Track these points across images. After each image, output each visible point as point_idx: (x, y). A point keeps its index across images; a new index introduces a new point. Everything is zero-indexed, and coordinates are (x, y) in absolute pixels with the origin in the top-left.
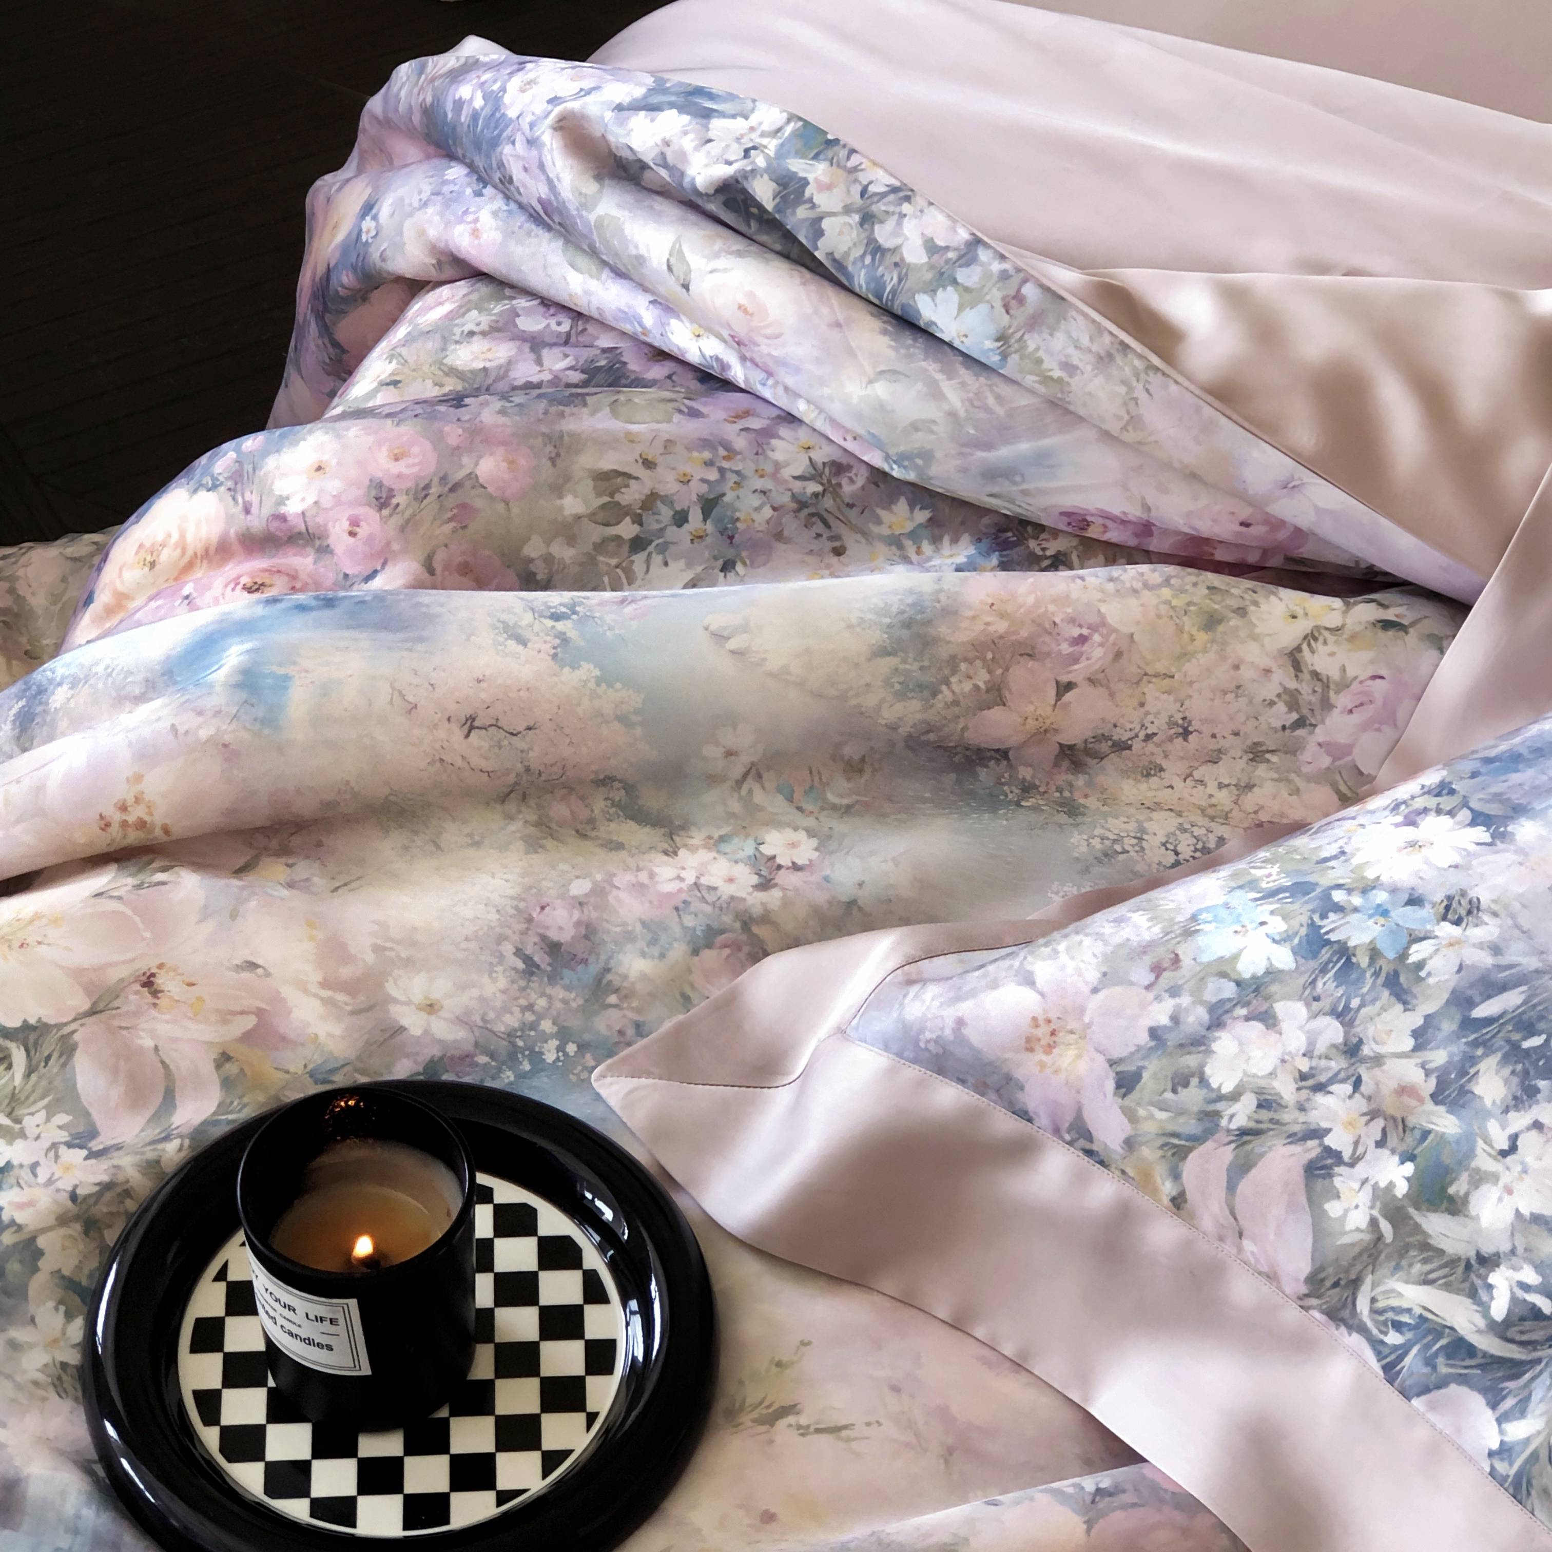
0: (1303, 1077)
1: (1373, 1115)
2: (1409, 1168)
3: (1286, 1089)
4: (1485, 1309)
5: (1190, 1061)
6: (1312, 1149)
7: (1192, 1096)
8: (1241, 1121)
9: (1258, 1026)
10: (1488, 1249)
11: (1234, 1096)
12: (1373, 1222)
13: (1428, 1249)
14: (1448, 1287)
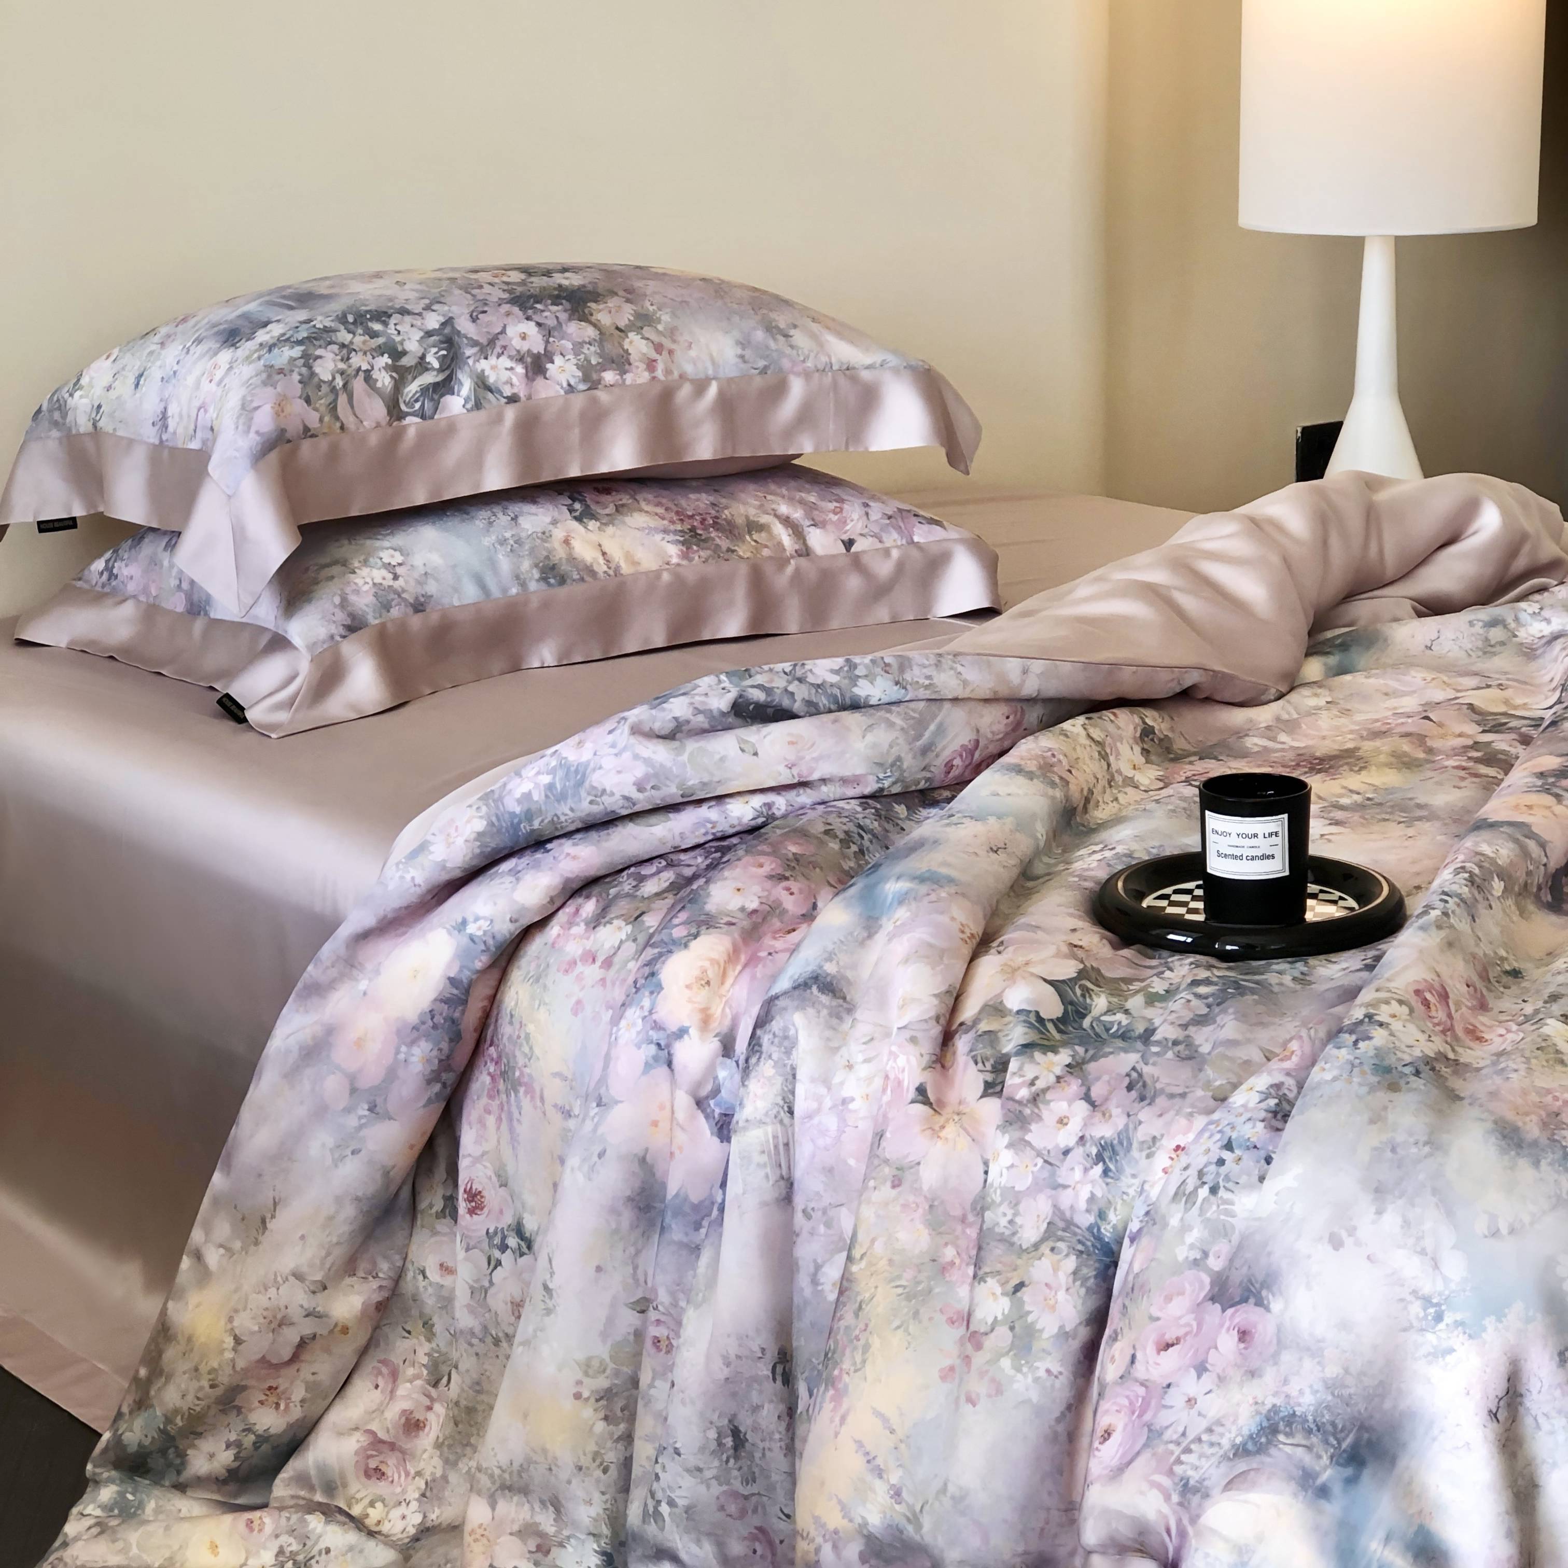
0: (342, 360)
1: (365, 353)
2: (386, 355)
3: (342, 366)
4: (433, 369)
5: (316, 380)
6: (361, 374)
7: (325, 389)
8: (341, 384)
9: (319, 361)
10: (420, 354)
11: (334, 378)
12: (391, 377)
13: (408, 369)
14: (420, 374)
